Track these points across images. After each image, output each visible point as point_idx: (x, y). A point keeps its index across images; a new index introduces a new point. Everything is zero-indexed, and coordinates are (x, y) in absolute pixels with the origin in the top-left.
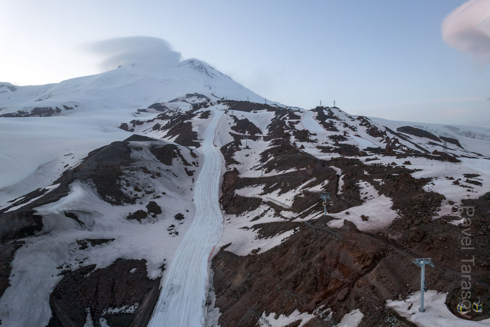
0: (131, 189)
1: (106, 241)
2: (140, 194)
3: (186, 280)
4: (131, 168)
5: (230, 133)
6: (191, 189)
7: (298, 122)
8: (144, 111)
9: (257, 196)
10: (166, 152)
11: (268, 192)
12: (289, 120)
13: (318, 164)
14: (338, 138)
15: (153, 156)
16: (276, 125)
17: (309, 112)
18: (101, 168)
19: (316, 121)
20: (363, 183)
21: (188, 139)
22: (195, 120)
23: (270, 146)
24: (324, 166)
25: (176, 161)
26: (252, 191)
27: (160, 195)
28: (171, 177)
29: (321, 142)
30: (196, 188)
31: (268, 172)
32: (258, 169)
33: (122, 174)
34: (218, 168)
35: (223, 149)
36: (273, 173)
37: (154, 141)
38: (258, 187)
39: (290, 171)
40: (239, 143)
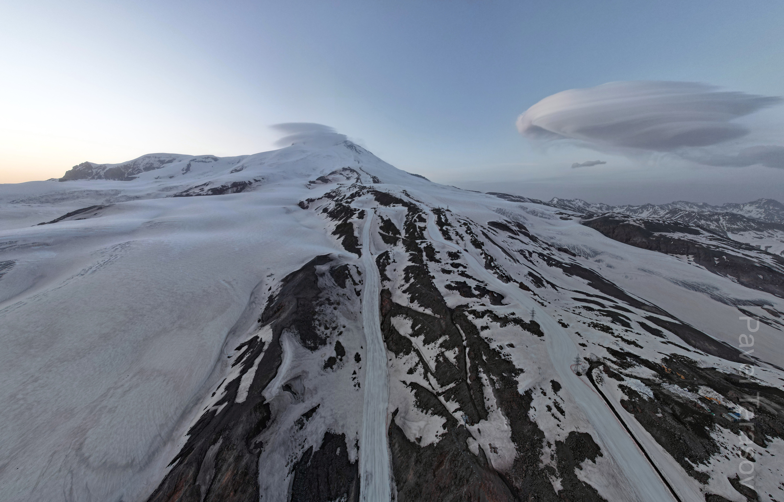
0: (322, 328)
1: (314, 410)
2: (328, 332)
3: (375, 464)
4: (320, 302)
5: (379, 233)
6: (361, 312)
7: (425, 228)
8: (314, 182)
9: (408, 336)
10: (341, 274)
11: (416, 334)
12: (418, 224)
13: (448, 317)
14: (454, 255)
15: (333, 280)
16: (410, 226)
17: (431, 213)
18: (300, 309)
19: (437, 228)
20: (484, 376)
21: (352, 244)
22: (354, 219)
23: (410, 260)
24: (452, 320)
25: (348, 282)
26: (403, 326)
27: (342, 329)
28: (347, 302)
29: (443, 262)
30: (363, 311)
31: (412, 301)
32: (404, 292)
33: (315, 313)
34: (376, 284)
35: (378, 261)
36: (415, 306)
37: (332, 260)
38: (407, 321)
39: (428, 312)
40: (388, 258)
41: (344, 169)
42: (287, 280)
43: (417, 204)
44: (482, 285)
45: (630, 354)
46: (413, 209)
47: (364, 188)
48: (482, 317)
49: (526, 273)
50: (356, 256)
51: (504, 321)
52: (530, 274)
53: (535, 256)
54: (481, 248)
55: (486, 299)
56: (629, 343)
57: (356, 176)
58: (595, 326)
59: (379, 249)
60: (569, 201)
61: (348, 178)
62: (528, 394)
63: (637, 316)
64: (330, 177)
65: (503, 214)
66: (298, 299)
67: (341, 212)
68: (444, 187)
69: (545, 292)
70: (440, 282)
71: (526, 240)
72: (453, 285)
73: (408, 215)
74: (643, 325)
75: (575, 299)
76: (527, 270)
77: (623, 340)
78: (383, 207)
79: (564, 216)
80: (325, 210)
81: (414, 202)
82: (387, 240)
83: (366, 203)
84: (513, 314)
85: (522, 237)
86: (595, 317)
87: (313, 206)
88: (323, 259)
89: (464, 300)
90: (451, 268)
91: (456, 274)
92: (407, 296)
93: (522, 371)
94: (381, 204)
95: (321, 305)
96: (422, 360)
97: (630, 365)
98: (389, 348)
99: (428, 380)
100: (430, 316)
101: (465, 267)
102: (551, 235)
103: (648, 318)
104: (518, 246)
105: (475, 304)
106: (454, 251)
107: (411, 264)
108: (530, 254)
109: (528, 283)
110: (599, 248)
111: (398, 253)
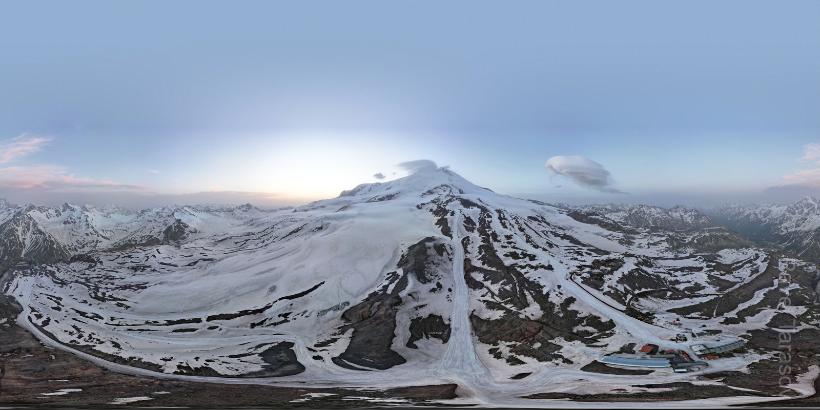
0: (429, 275)
1: (424, 306)
2: (433, 277)
3: (460, 325)
4: (428, 262)
5: (463, 225)
6: (452, 269)
7: (491, 221)
8: (425, 194)
9: (482, 281)
10: (440, 249)
11: (486, 280)
12: (487, 219)
13: (506, 271)
14: (508, 237)
15: (435, 252)
16: (482, 220)
17: (495, 212)
18: (417, 264)
19: (499, 221)
20: (527, 293)
21: (447, 232)
22: (448, 216)
23: (482, 242)
24: (508, 272)
25: (445, 254)
26: (478, 277)
27: (441, 277)
28: (444, 264)
29: (502, 242)
30: (454, 269)
31: (483, 264)
32: (478, 259)
33: (425, 267)
34: (461, 255)
35: (462, 242)
36: (486, 267)
37: (435, 240)
38: (480, 274)
39: (494, 269)
40: (469, 240)
41: (442, 186)
42: (410, 248)
43: (487, 207)
44: (524, 252)
45: (583, 265)
46: (484, 210)
47: (454, 196)
48: (525, 268)
49: (546, 242)
50: (450, 238)
51: (536, 268)
52: (547, 243)
53: (549, 233)
54: (524, 232)
55: (527, 259)
56: (582, 261)
57: (449, 189)
58: (572, 259)
59: (463, 235)
60: (562, 204)
61: (444, 191)
62: (548, 294)
63: (585, 250)
64: (434, 191)
65: (535, 211)
66: (416, 259)
67: (440, 211)
68: (502, 196)
69: (554, 250)
70: (500, 253)
71: (545, 225)
72: (508, 254)
73: (481, 213)
74: (586, 253)
75: (565, 250)
76: (546, 241)
77: (581, 261)
78: (465, 209)
79: (561, 212)
80: (431, 210)
81: (484, 205)
82: (468, 229)
83: (455, 206)
84: (540, 264)
85: (543, 224)
86: (572, 255)
87: (424, 208)
88: (430, 239)
89: (514, 261)
90: (507, 245)
91: (510, 247)
92: (481, 262)
93: (544, 286)
94: (464, 207)
95: (428, 264)
96: (490, 290)
97: (583, 269)
98: (469, 287)
99: (494, 298)
100: (494, 271)
101: (515, 243)
102: (556, 222)
103: (588, 250)
104: (542, 229)
105: (521, 262)
106: (509, 234)
107: (482, 244)
108: (547, 232)
109: (547, 247)
110: (573, 225)
111: (474, 237)
